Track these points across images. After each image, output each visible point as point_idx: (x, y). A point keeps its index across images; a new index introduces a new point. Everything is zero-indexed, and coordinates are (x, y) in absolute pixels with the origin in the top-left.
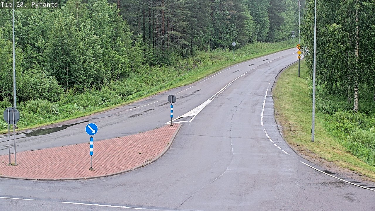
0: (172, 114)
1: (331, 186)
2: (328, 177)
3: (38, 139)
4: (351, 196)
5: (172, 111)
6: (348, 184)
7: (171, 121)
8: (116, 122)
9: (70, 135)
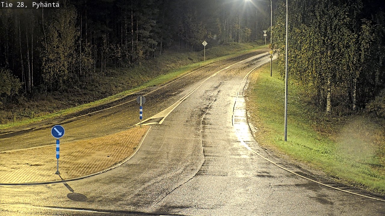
0: (141, 115)
1: (304, 188)
2: (301, 179)
3: (2, 142)
4: (324, 198)
5: (141, 113)
6: (321, 186)
7: (140, 123)
8: (83, 124)
9: (35, 138)
